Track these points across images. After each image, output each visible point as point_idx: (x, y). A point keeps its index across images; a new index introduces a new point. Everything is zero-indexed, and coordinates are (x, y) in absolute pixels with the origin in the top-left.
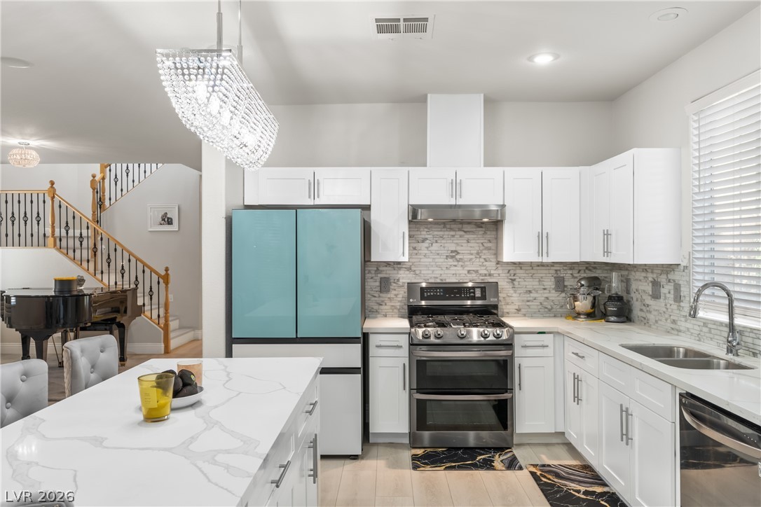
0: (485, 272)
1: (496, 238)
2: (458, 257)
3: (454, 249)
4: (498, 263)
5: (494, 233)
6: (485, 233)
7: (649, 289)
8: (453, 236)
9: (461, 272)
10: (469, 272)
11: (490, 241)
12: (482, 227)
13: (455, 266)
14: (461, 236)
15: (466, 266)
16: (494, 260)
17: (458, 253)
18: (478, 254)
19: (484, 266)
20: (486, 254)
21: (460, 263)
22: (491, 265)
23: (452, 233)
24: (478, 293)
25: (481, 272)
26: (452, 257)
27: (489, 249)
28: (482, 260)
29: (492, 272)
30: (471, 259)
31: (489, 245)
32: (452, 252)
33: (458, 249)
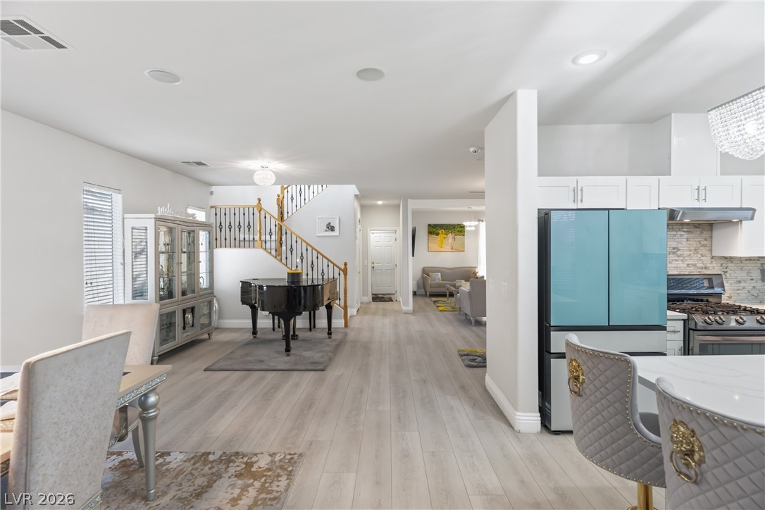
0: (702, 265)
1: (711, 237)
2: (678, 253)
3: (675, 246)
4: (713, 258)
5: (709, 232)
6: (702, 233)
8: (675, 235)
9: (681, 265)
10: (688, 265)
11: (706, 240)
12: (699, 228)
13: (677, 260)
14: (681, 235)
15: (686, 260)
16: (709, 255)
17: (679, 250)
18: (696, 250)
19: (701, 260)
20: (703, 251)
21: (681, 258)
22: (707, 259)
23: (674, 233)
24: (706, 284)
25: (698, 265)
26: (674, 253)
27: (705, 246)
28: (699, 256)
29: (708, 265)
30: (690, 255)
31: (705, 242)
32: (674, 248)
33: (679, 246)
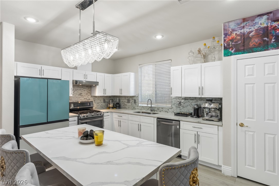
0: (88, 99)
1: (91, 90)
2: (82, 95)
3: (81, 93)
4: (91, 96)
5: (90, 89)
6: (88, 89)
7: (127, 101)
8: (80, 89)
9: (83, 99)
10: (84, 99)
11: (89, 91)
12: (87, 87)
13: (81, 97)
14: (83, 89)
15: (84, 97)
16: (90, 96)
17: (82, 94)
18: (87, 94)
19: (88, 97)
20: (89, 94)
21: (82, 97)
22: (90, 97)
23: (80, 88)
24: (88, 104)
25: (87, 99)
26: (80, 95)
27: (89, 93)
28: (88, 96)
29: (90, 99)
30: (85, 95)
31: (89, 92)
32: (80, 93)
33: (82, 92)
